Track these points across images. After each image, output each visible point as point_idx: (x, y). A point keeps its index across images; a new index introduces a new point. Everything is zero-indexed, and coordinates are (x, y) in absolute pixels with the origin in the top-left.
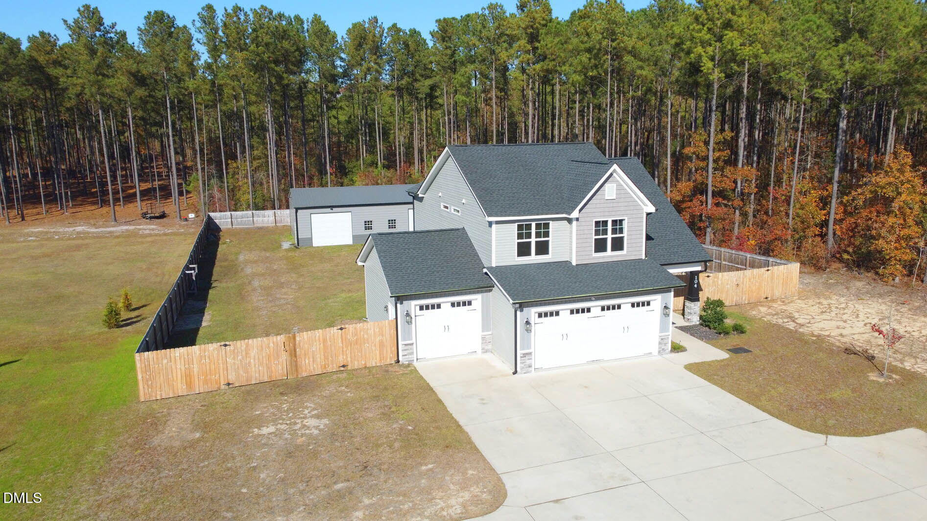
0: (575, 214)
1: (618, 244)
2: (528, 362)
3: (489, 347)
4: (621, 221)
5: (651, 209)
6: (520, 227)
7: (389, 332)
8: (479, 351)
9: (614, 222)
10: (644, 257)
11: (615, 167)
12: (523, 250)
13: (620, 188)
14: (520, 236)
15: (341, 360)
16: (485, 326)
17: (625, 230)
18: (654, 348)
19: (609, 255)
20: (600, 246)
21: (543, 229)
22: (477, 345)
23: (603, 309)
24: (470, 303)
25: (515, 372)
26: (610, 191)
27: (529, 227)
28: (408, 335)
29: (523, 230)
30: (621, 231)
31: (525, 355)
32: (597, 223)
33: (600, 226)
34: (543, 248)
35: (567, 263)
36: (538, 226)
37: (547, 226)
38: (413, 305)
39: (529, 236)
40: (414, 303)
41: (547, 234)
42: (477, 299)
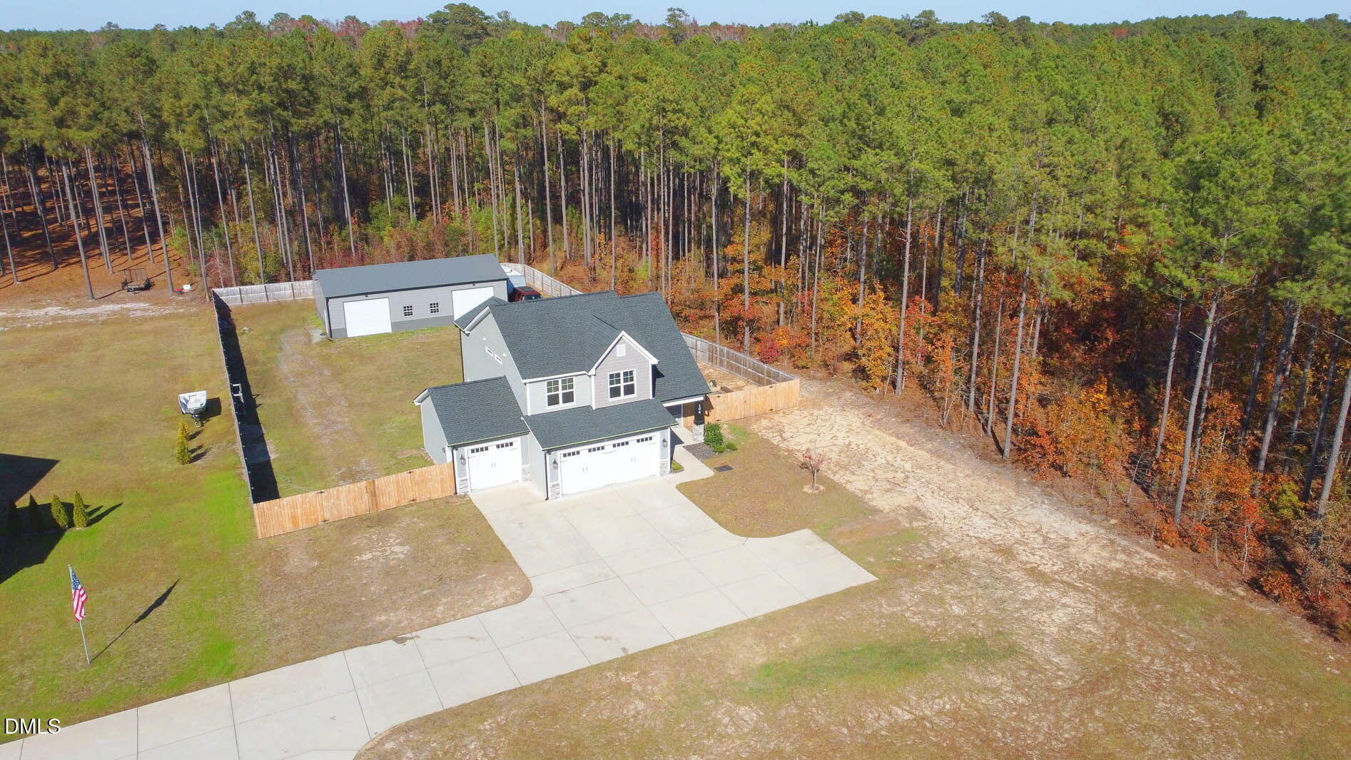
0: (592, 371)
1: (629, 390)
2: (557, 491)
3: (529, 476)
4: (631, 373)
5: (655, 361)
6: (549, 384)
7: (448, 472)
8: (521, 480)
9: (625, 374)
10: (651, 397)
11: (623, 333)
12: (553, 400)
13: (628, 347)
14: (549, 390)
15: (411, 495)
16: (525, 461)
17: (635, 379)
18: (657, 471)
19: (623, 398)
20: (615, 392)
21: (568, 383)
22: (519, 477)
23: (614, 446)
24: (511, 444)
25: (547, 499)
26: (620, 351)
27: (556, 383)
28: (463, 473)
29: (552, 386)
30: (632, 379)
31: (554, 486)
32: (611, 376)
33: (614, 378)
34: (569, 398)
35: (589, 407)
36: (564, 381)
37: (571, 380)
38: (467, 449)
39: (557, 389)
40: (466, 448)
41: (571, 387)
42: (517, 441)
